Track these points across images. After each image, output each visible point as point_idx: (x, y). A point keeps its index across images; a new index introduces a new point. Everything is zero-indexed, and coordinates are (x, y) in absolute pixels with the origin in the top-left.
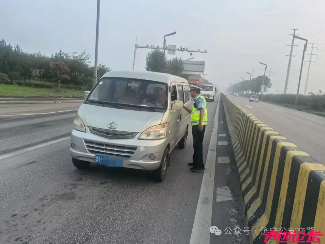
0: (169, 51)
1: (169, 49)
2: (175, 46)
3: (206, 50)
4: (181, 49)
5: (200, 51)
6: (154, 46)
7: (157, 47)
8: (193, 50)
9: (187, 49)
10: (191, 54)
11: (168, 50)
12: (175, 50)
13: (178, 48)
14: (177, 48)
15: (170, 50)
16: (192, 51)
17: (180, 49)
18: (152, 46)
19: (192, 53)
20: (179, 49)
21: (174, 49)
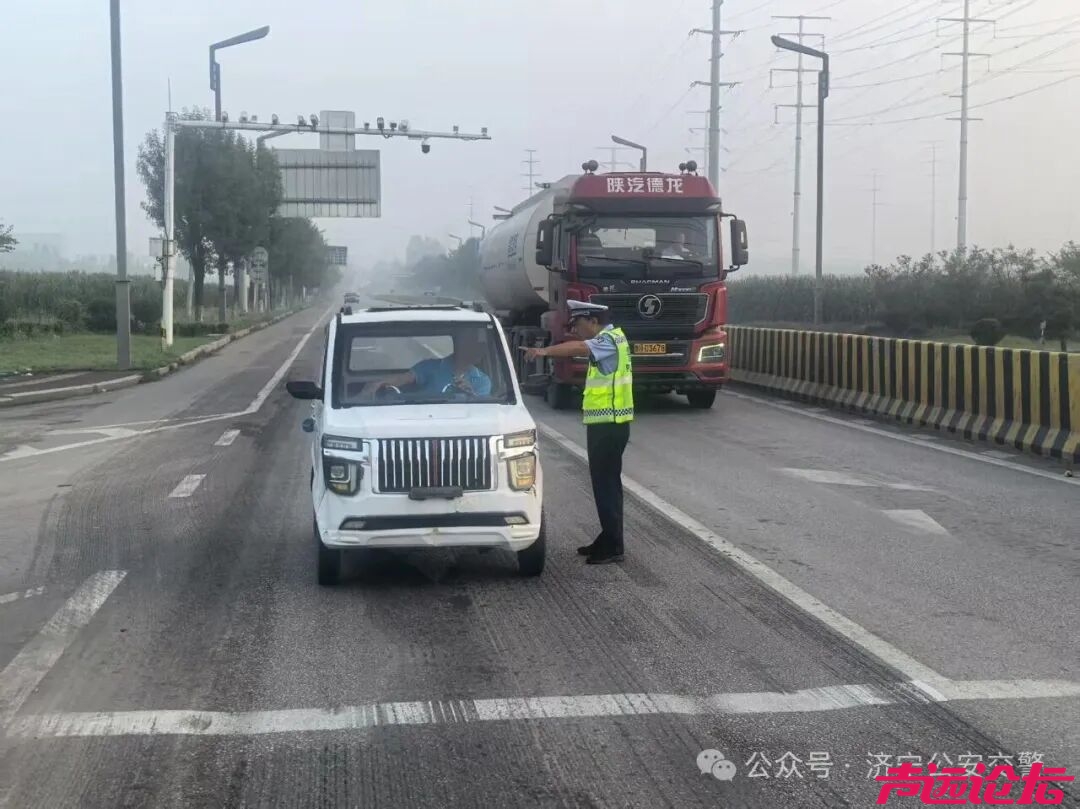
0: (325, 136)
1: (326, 129)
2: (349, 116)
3: (484, 130)
4: (381, 126)
5: (461, 132)
6: (255, 118)
7: (270, 122)
8: (429, 129)
9: (404, 128)
10: (426, 149)
11: (322, 132)
12: (352, 134)
13: (367, 125)
14: (359, 125)
15: (328, 132)
16: (426, 136)
17: (374, 126)
18: (244, 120)
19: (430, 142)
20: (370, 127)
21: (350, 130)
